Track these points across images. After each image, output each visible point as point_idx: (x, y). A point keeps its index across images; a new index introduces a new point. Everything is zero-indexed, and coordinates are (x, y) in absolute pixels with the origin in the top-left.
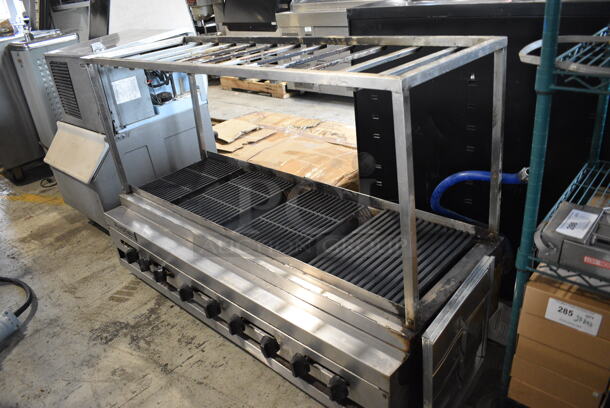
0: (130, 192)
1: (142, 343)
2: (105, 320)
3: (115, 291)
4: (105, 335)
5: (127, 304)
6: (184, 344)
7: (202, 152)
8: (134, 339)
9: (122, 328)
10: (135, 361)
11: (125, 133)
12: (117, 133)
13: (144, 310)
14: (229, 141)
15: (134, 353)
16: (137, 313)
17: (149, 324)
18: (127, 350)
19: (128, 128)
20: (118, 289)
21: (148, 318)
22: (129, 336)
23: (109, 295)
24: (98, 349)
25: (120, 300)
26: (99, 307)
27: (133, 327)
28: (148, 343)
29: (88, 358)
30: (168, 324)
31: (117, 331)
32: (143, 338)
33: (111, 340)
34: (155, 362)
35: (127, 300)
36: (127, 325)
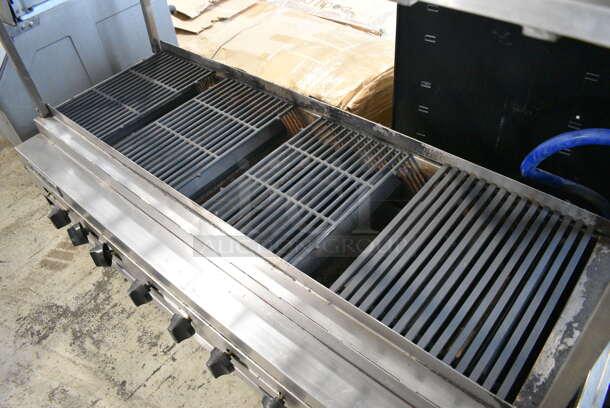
0: (49, 115)
1: (88, 344)
2: (36, 301)
3: (47, 251)
4: (37, 328)
5: (65, 274)
6: (146, 346)
7: (155, 44)
8: (77, 337)
9: (59, 316)
10: (80, 376)
11: (33, 19)
12: (19, 20)
13: (89, 285)
14: (192, 16)
15: (78, 360)
16: (79, 290)
17: (97, 309)
18: (67, 354)
19: (37, 11)
20: (52, 247)
21: (95, 299)
22: (70, 330)
23: (40, 257)
24: (28, 353)
25: (55, 267)
26: (27, 279)
27: (75, 315)
28: (97, 343)
29: (15, 369)
30: (123, 311)
31: (53, 321)
32: (90, 334)
33: (45, 337)
34: (109, 378)
35: (65, 266)
36: (66, 312)
